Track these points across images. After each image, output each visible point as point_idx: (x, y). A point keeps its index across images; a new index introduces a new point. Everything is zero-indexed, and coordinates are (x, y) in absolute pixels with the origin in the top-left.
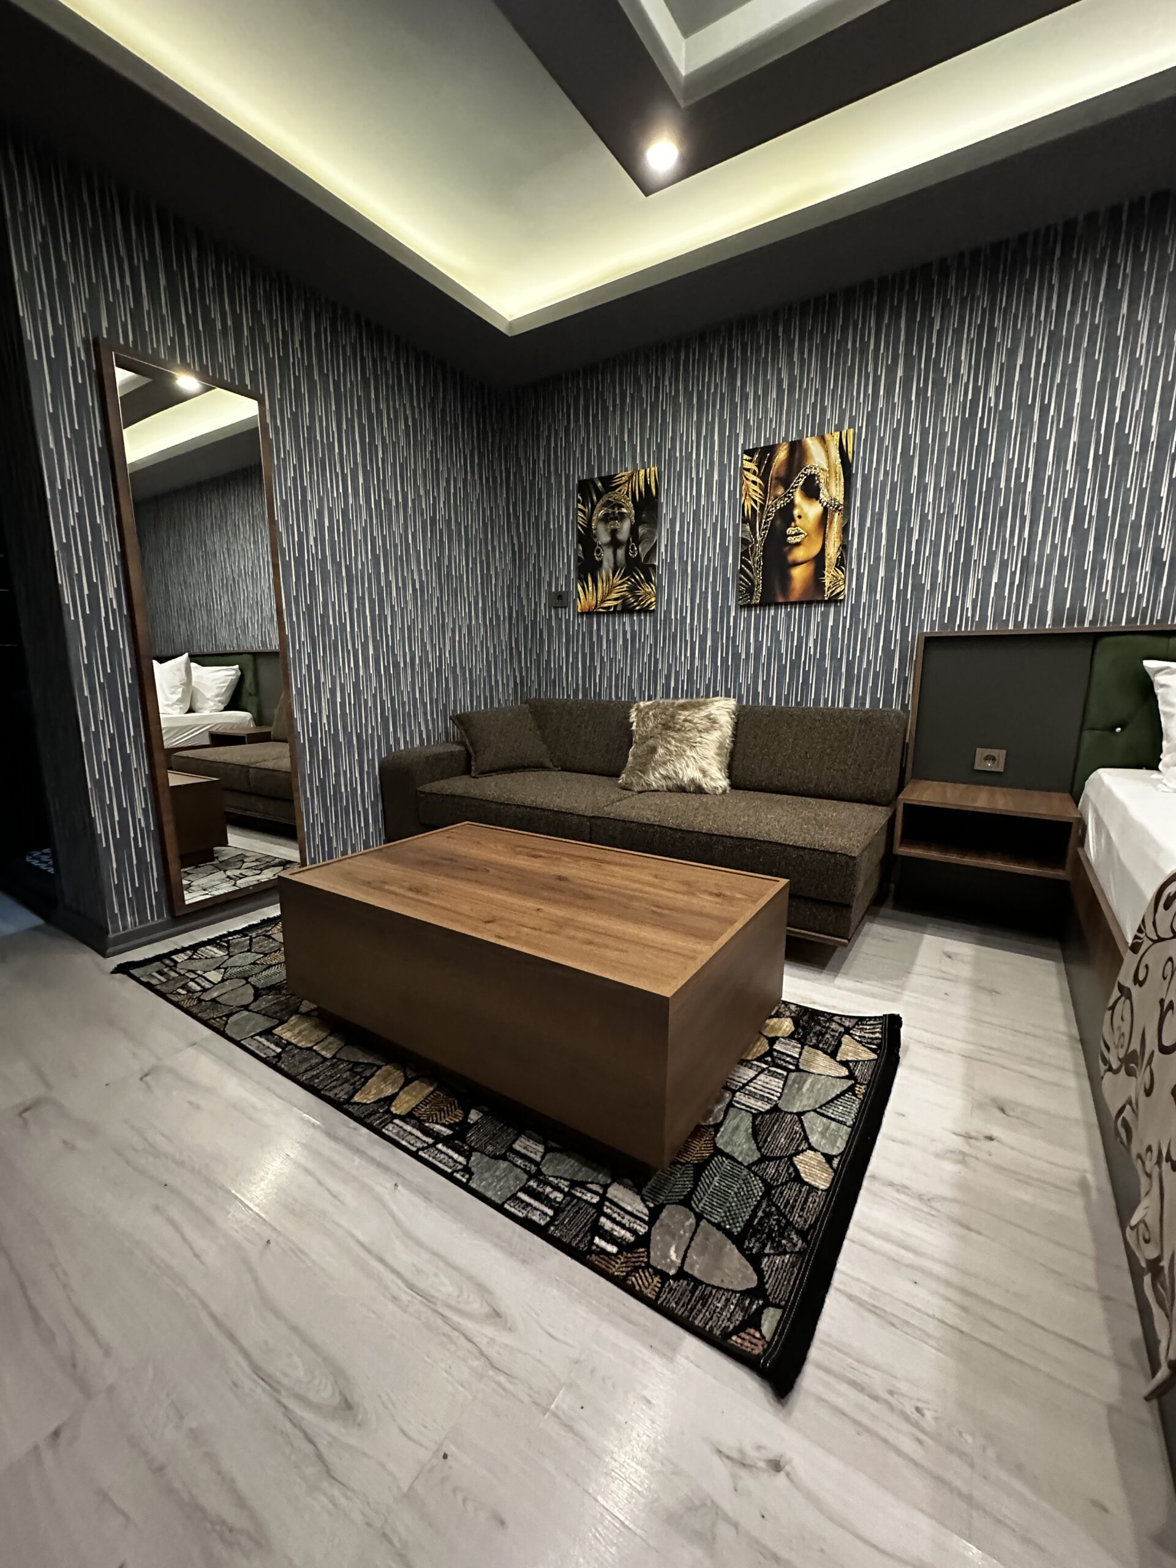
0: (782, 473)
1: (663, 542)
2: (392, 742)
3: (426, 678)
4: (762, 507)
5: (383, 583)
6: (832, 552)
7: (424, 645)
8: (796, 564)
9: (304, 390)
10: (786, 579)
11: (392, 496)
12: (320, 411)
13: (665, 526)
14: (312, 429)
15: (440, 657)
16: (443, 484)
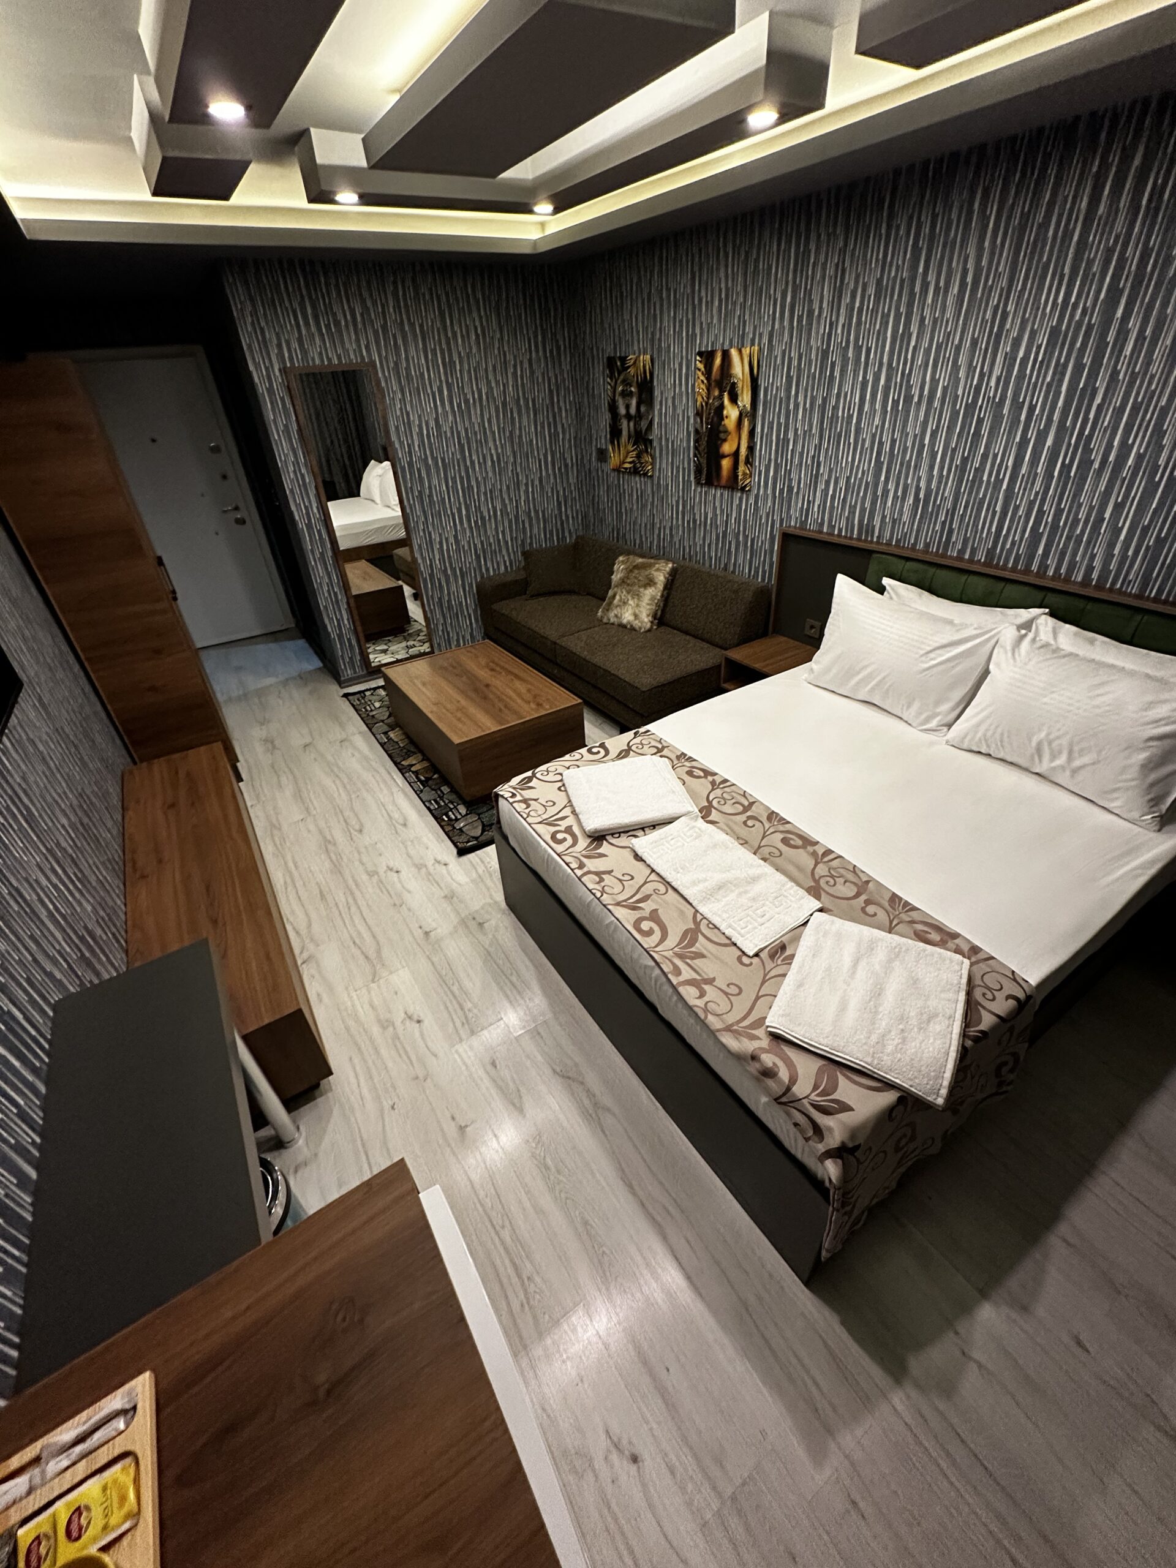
0: (718, 377)
1: (656, 420)
2: (484, 570)
3: (506, 524)
4: (707, 404)
5: (468, 463)
6: (743, 451)
7: (503, 500)
8: (724, 456)
9: (400, 342)
10: (719, 467)
11: (470, 396)
12: (412, 352)
13: (657, 407)
14: (408, 368)
15: (517, 507)
16: (511, 370)
